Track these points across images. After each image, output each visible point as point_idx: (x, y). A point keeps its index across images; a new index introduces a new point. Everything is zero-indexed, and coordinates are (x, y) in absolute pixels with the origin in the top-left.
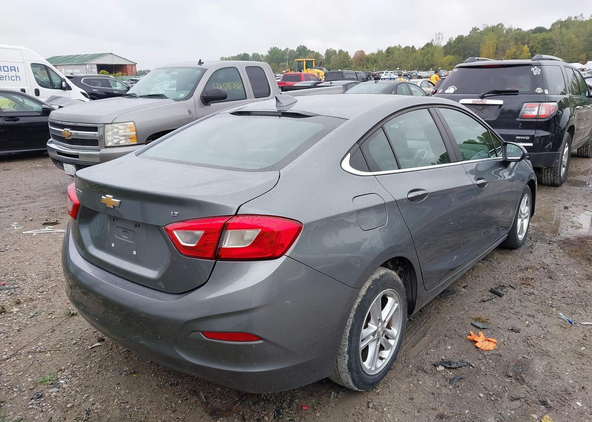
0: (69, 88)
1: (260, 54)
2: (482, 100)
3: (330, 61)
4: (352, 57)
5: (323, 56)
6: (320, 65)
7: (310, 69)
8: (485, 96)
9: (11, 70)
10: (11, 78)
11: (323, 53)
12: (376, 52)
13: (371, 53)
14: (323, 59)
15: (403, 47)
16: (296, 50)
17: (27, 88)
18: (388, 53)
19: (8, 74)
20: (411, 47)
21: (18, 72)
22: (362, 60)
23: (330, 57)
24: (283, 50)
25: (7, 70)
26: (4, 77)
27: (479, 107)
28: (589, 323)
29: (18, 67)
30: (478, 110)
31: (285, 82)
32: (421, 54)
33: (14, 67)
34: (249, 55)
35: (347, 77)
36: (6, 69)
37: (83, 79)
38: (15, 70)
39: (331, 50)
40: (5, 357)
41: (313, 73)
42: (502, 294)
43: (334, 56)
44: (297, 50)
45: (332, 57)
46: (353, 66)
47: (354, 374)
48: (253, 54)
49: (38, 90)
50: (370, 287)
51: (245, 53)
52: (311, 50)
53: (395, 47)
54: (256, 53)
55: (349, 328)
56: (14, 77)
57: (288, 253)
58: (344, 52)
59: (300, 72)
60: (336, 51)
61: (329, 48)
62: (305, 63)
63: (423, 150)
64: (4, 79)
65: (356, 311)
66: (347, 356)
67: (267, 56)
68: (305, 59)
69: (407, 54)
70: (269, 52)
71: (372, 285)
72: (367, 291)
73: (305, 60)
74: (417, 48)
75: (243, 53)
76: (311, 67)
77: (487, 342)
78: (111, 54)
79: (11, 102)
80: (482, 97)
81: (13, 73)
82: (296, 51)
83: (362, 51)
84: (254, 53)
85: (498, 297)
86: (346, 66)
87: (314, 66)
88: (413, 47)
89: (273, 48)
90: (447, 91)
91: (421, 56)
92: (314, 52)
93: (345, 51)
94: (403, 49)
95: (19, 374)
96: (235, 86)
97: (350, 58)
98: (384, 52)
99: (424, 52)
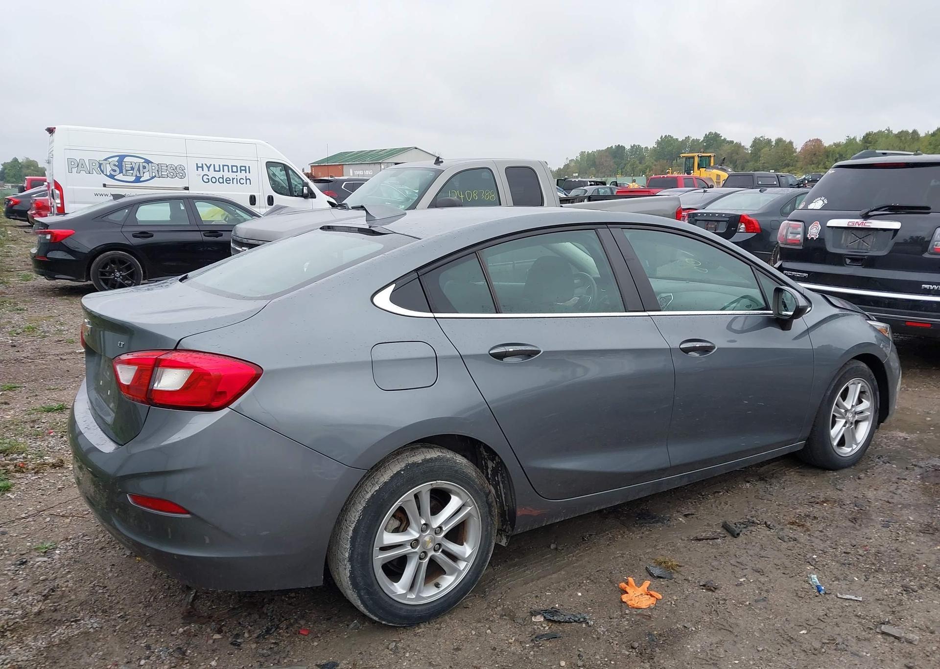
0: (312, 195)
1: (643, 146)
2: (865, 222)
3: (760, 157)
4: (798, 150)
5: (747, 149)
6: (723, 163)
7: (705, 169)
8: (870, 214)
9: (241, 170)
10: (239, 181)
11: (747, 144)
12: (843, 140)
13: (834, 143)
14: (748, 153)
15: (895, 132)
16: (702, 139)
17: (258, 194)
18: (866, 142)
19: (237, 176)
20: (911, 131)
21: (249, 173)
22: (817, 154)
23: (760, 150)
24: (680, 140)
25: (236, 171)
26: (231, 180)
27: (859, 233)
28: (853, 597)
29: (249, 167)
30: (858, 238)
31: (650, 190)
32: (930, 144)
33: (245, 167)
34: (625, 148)
35: (760, 183)
36: (235, 169)
37: (345, 183)
38: (245, 170)
39: (761, 139)
40: (23, 515)
41: (710, 175)
42: (736, 533)
43: (767, 149)
44: (704, 140)
45: (762, 151)
46: (799, 165)
47: (362, 594)
48: (631, 146)
49: (272, 197)
50: (398, 473)
51: (619, 145)
52: (728, 139)
53: (880, 132)
54: (637, 144)
55: (353, 525)
56: (243, 179)
57: (232, 406)
58: (785, 141)
59: (688, 174)
60: (771, 140)
61: (758, 136)
62: (697, 160)
63: (669, 294)
64: (231, 182)
65: (368, 503)
66: (348, 564)
67: (654, 149)
68: (698, 154)
69: (901, 144)
70: (658, 143)
71: (404, 470)
72: (392, 477)
73: (698, 156)
74: (922, 134)
75: (616, 146)
76: (708, 166)
77: (649, 596)
78: (416, 148)
79: (223, 213)
80: (866, 217)
81: (243, 175)
82: (702, 141)
83: (817, 139)
84: (634, 145)
85: (729, 538)
86: (788, 165)
87: (712, 164)
88: (915, 132)
89: (666, 136)
90: (811, 206)
91: (929, 147)
92: (732, 142)
93: (788, 141)
94: (896, 135)
95: (22, 537)
96: (484, 194)
97: (796, 152)
98: (858, 140)
99: (936, 140)
